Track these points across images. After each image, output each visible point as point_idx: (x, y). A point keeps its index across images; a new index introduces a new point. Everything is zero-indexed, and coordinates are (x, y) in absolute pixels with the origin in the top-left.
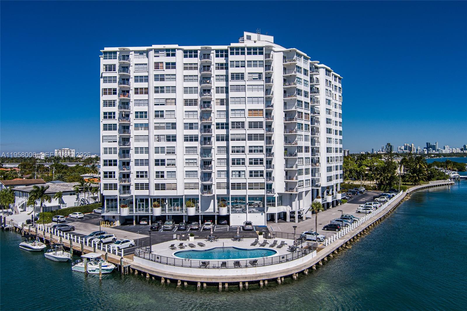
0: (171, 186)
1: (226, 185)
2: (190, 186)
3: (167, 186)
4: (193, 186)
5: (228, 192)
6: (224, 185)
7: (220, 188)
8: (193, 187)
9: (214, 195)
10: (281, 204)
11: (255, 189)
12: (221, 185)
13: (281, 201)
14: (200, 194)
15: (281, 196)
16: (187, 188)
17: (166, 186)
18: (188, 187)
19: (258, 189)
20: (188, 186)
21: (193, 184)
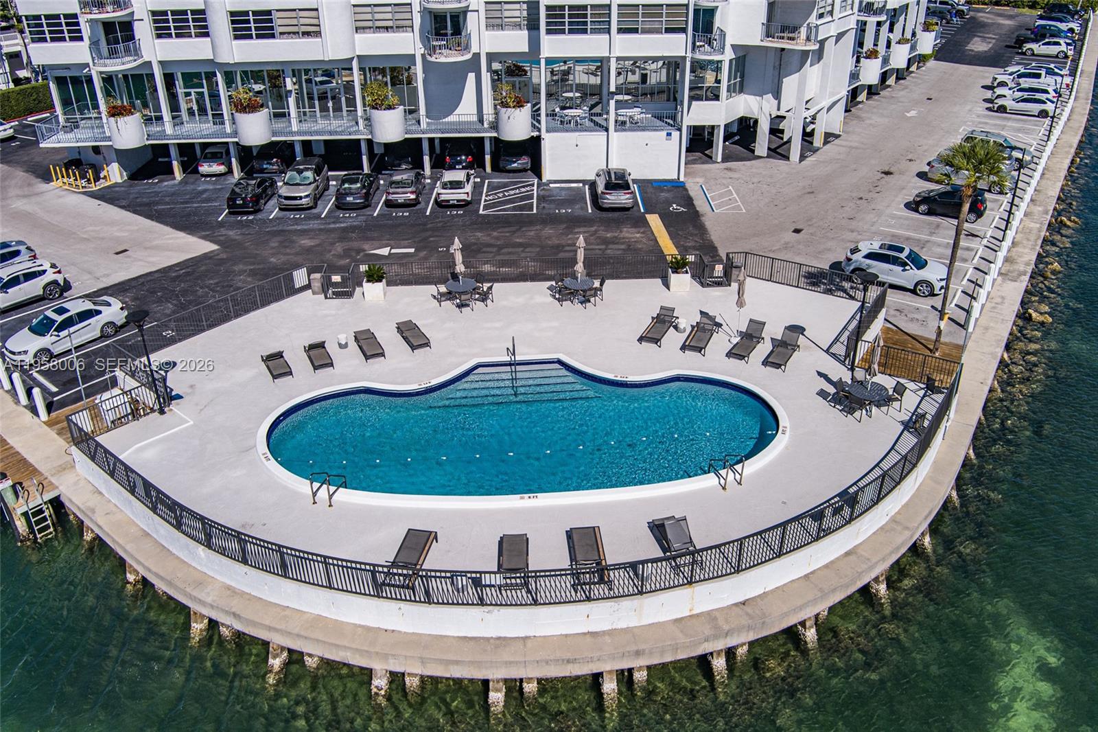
0: (294, 22)
1: (525, 13)
2: (377, 16)
3: (280, 22)
4: (389, 16)
5: (535, 44)
6: (517, 14)
7: (501, 27)
8: (390, 24)
9: (477, 56)
10: (739, 87)
11: (645, 31)
12: (507, 14)
13: (742, 77)
14: (419, 50)
15: (744, 56)
16: (364, 28)
17: (278, 22)
18: (370, 24)
19: (658, 31)
20: (369, 17)
21: (389, 9)
